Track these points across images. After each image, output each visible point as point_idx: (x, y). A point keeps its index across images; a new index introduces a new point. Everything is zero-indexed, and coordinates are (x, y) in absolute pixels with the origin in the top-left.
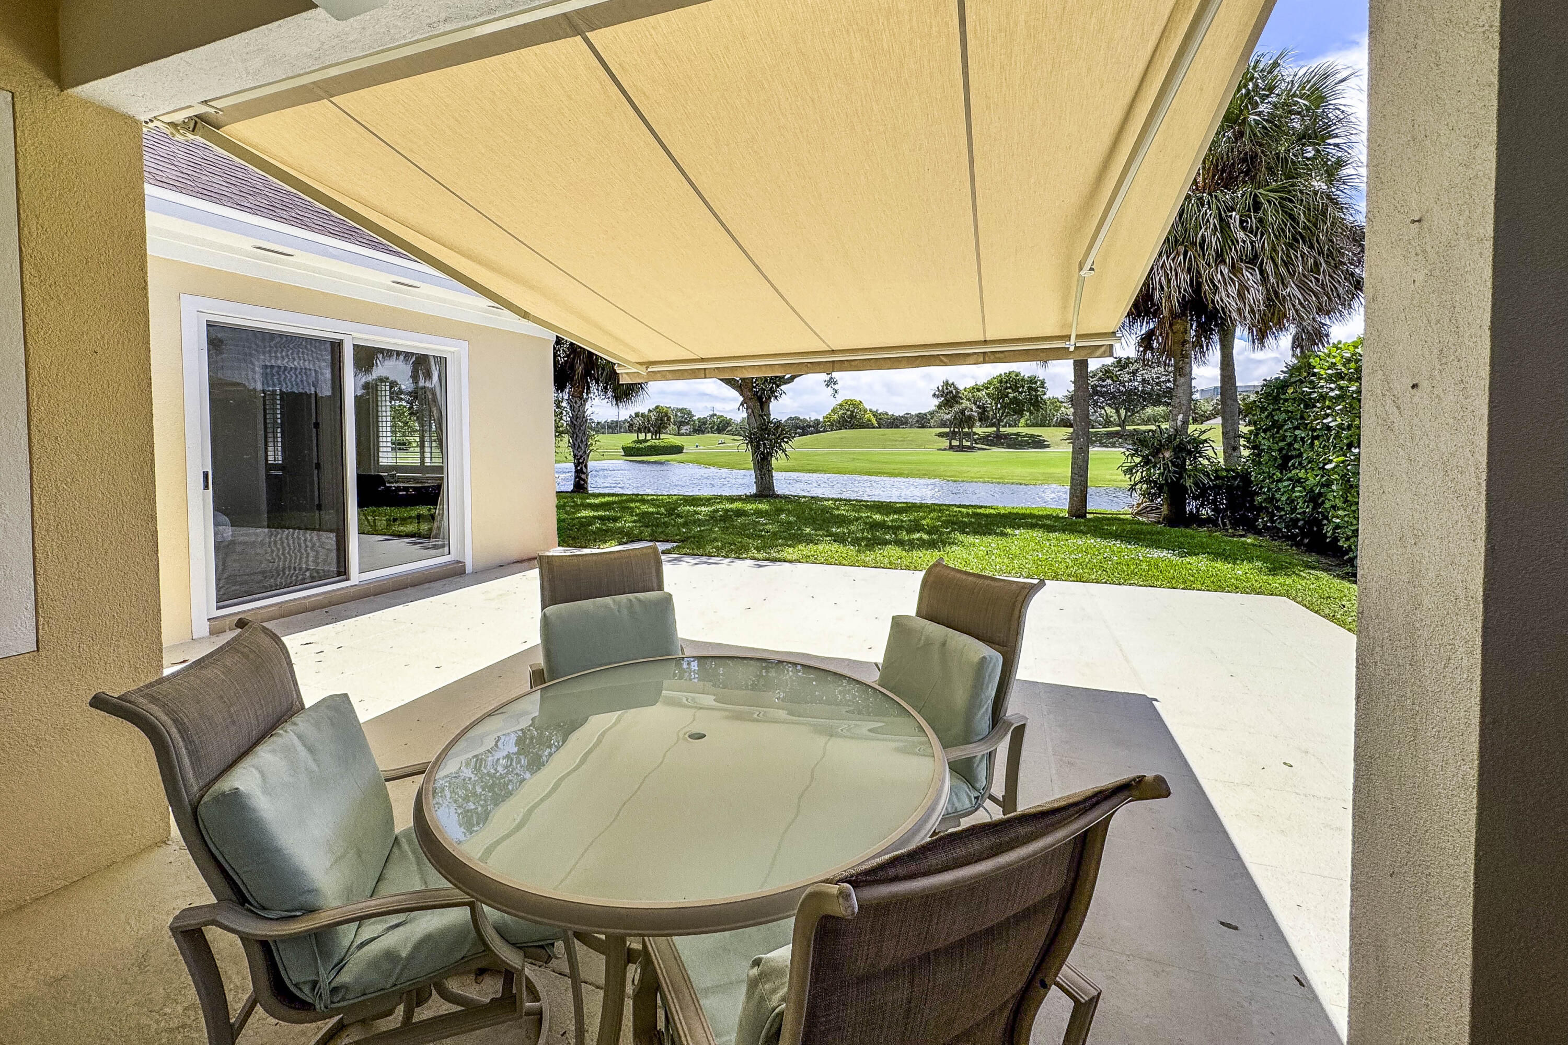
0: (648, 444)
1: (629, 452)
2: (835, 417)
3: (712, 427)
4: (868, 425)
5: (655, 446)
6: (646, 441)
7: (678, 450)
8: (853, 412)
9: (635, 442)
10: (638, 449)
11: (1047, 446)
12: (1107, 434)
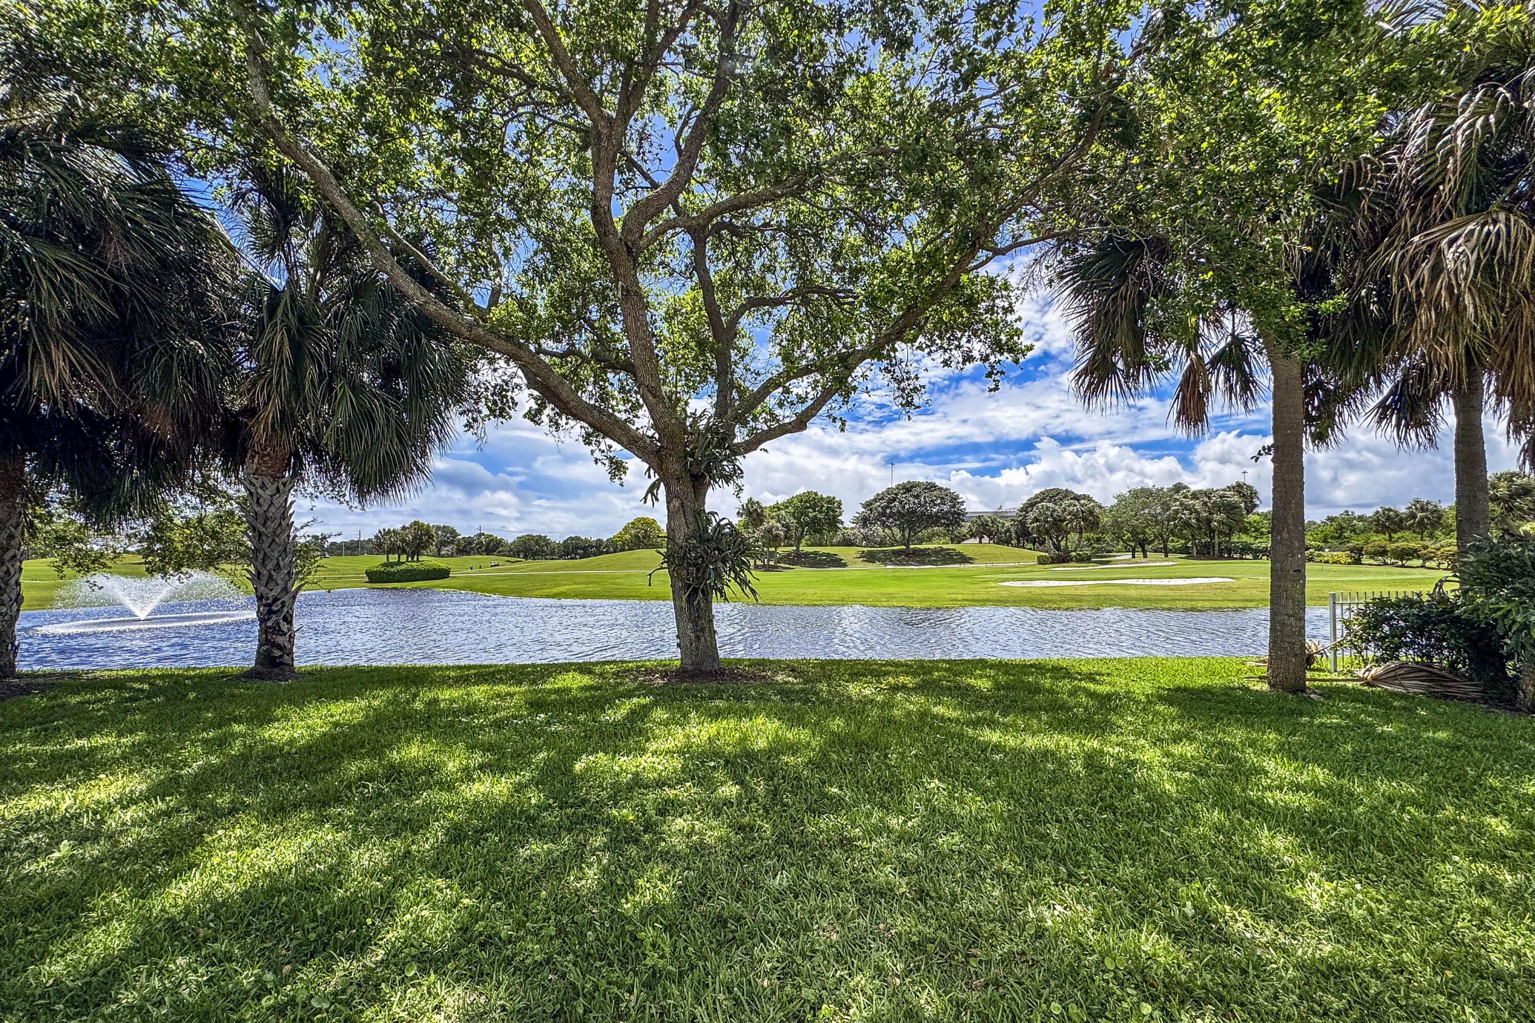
0: (403, 567)
1: (375, 577)
3: (481, 548)
5: (412, 570)
6: (399, 563)
7: (443, 574)
9: (384, 565)
10: (389, 573)
11: (845, 565)
12: (894, 552)
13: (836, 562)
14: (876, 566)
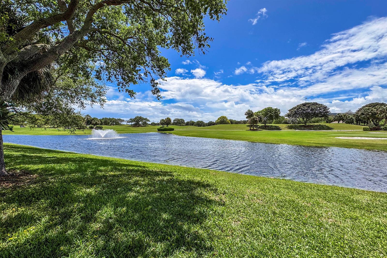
1: (159, 130)
2: (219, 121)
3: (191, 124)
4: (228, 123)
5: (166, 129)
6: (164, 127)
7: (172, 130)
8: (224, 119)
9: (161, 127)
11: (281, 130)
12: (300, 126)
13: (278, 129)
14: (293, 130)
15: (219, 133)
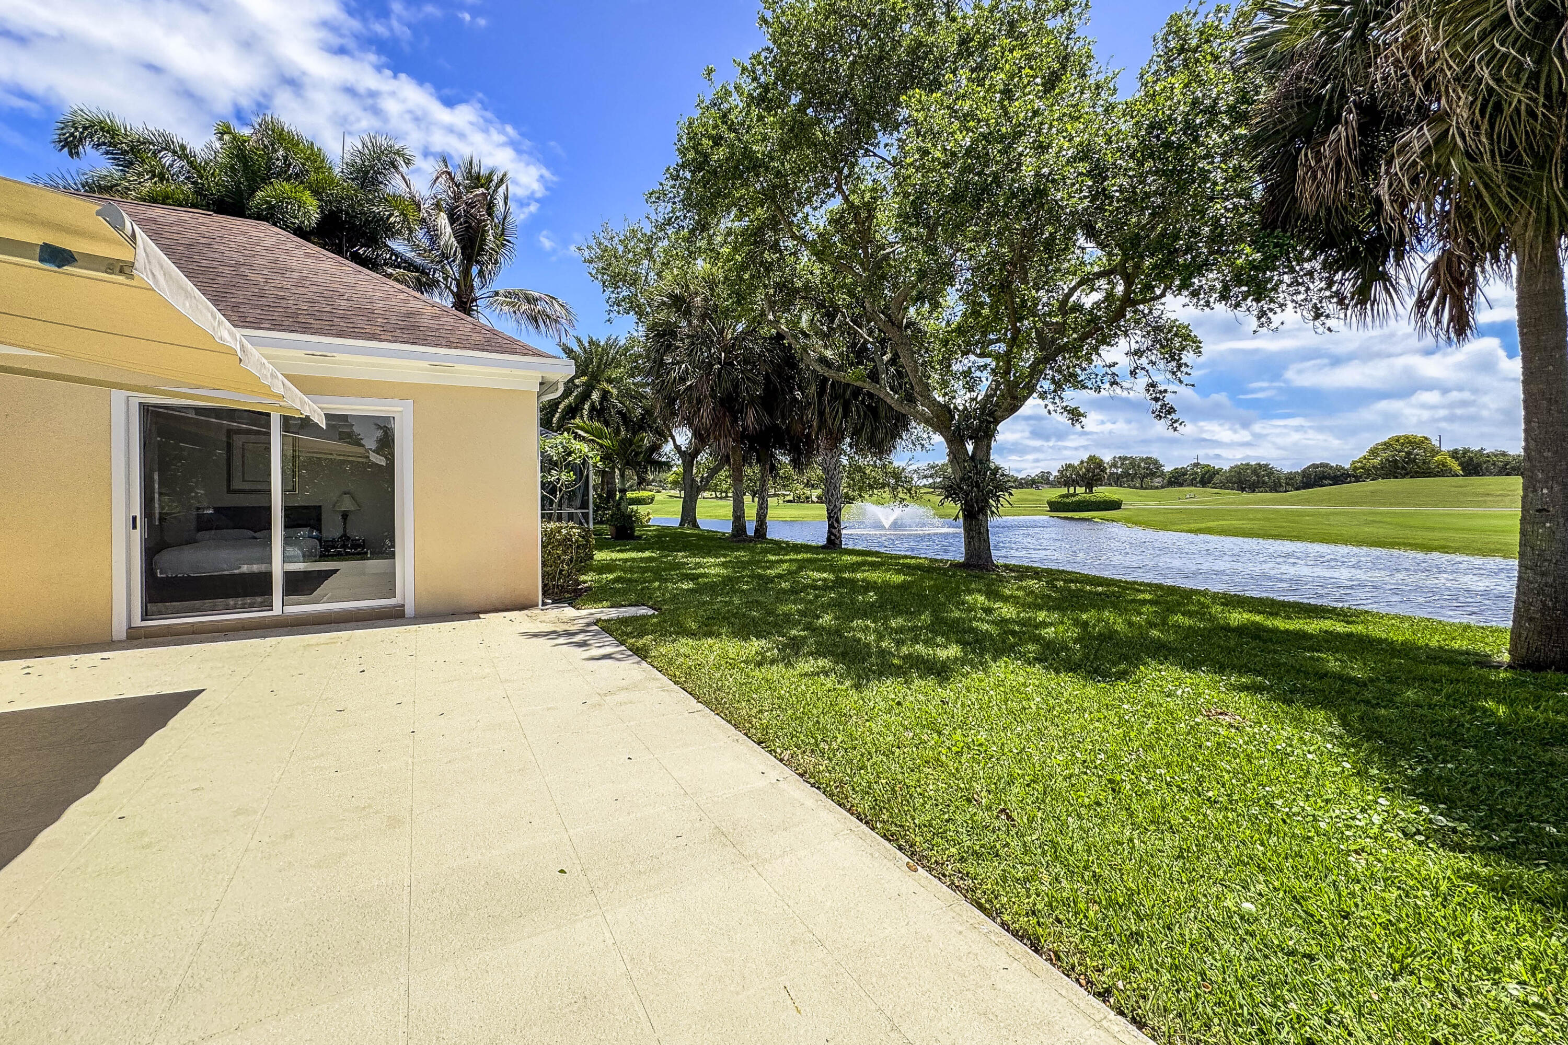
0: (1076, 498)
1: (1055, 507)
2: (1377, 461)
3: (1195, 479)
4: (1443, 471)
5: (1084, 502)
6: (1074, 495)
7: (1114, 505)
8: (1408, 453)
9: (1061, 496)
10: (1065, 504)
15: (1374, 521)
